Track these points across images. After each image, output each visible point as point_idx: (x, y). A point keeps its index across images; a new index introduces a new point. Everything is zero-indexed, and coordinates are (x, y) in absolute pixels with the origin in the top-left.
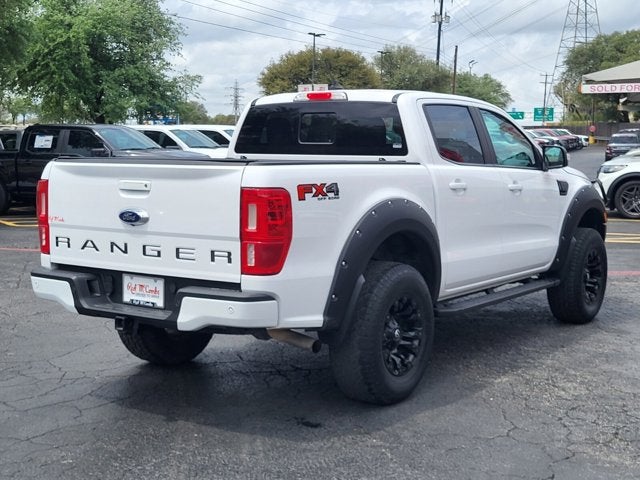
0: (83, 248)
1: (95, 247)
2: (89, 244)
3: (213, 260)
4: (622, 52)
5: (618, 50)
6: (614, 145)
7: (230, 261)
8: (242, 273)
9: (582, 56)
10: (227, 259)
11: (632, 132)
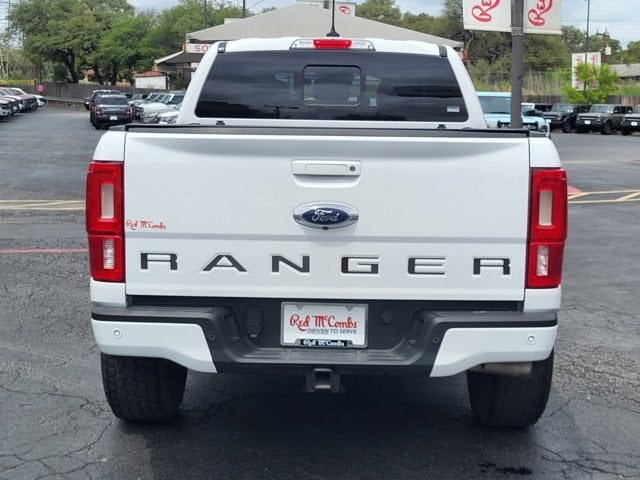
0: (208, 268)
1: (236, 264)
2: (224, 261)
3: (477, 271)
4: (67, 11)
5: (63, 8)
6: (101, 106)
7: (507, 271)
8: (527, 286)
9: (26, 12)
10: (502, 268)
11: (107, 93)
